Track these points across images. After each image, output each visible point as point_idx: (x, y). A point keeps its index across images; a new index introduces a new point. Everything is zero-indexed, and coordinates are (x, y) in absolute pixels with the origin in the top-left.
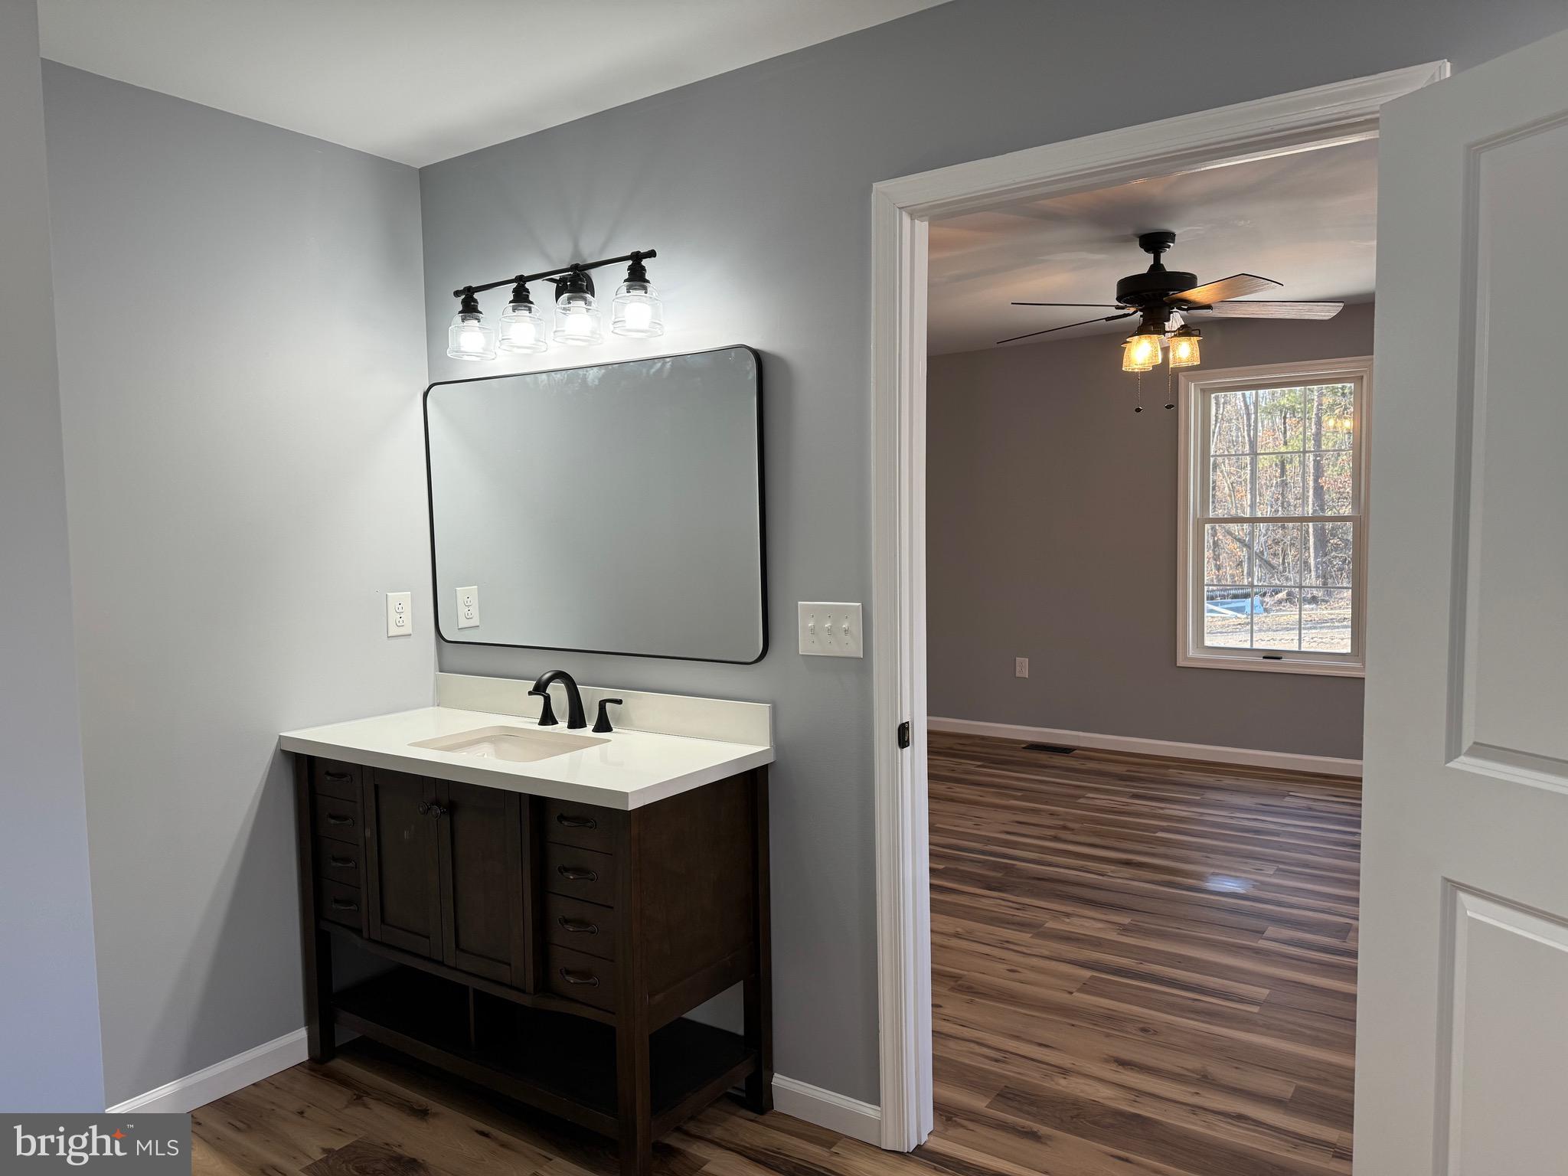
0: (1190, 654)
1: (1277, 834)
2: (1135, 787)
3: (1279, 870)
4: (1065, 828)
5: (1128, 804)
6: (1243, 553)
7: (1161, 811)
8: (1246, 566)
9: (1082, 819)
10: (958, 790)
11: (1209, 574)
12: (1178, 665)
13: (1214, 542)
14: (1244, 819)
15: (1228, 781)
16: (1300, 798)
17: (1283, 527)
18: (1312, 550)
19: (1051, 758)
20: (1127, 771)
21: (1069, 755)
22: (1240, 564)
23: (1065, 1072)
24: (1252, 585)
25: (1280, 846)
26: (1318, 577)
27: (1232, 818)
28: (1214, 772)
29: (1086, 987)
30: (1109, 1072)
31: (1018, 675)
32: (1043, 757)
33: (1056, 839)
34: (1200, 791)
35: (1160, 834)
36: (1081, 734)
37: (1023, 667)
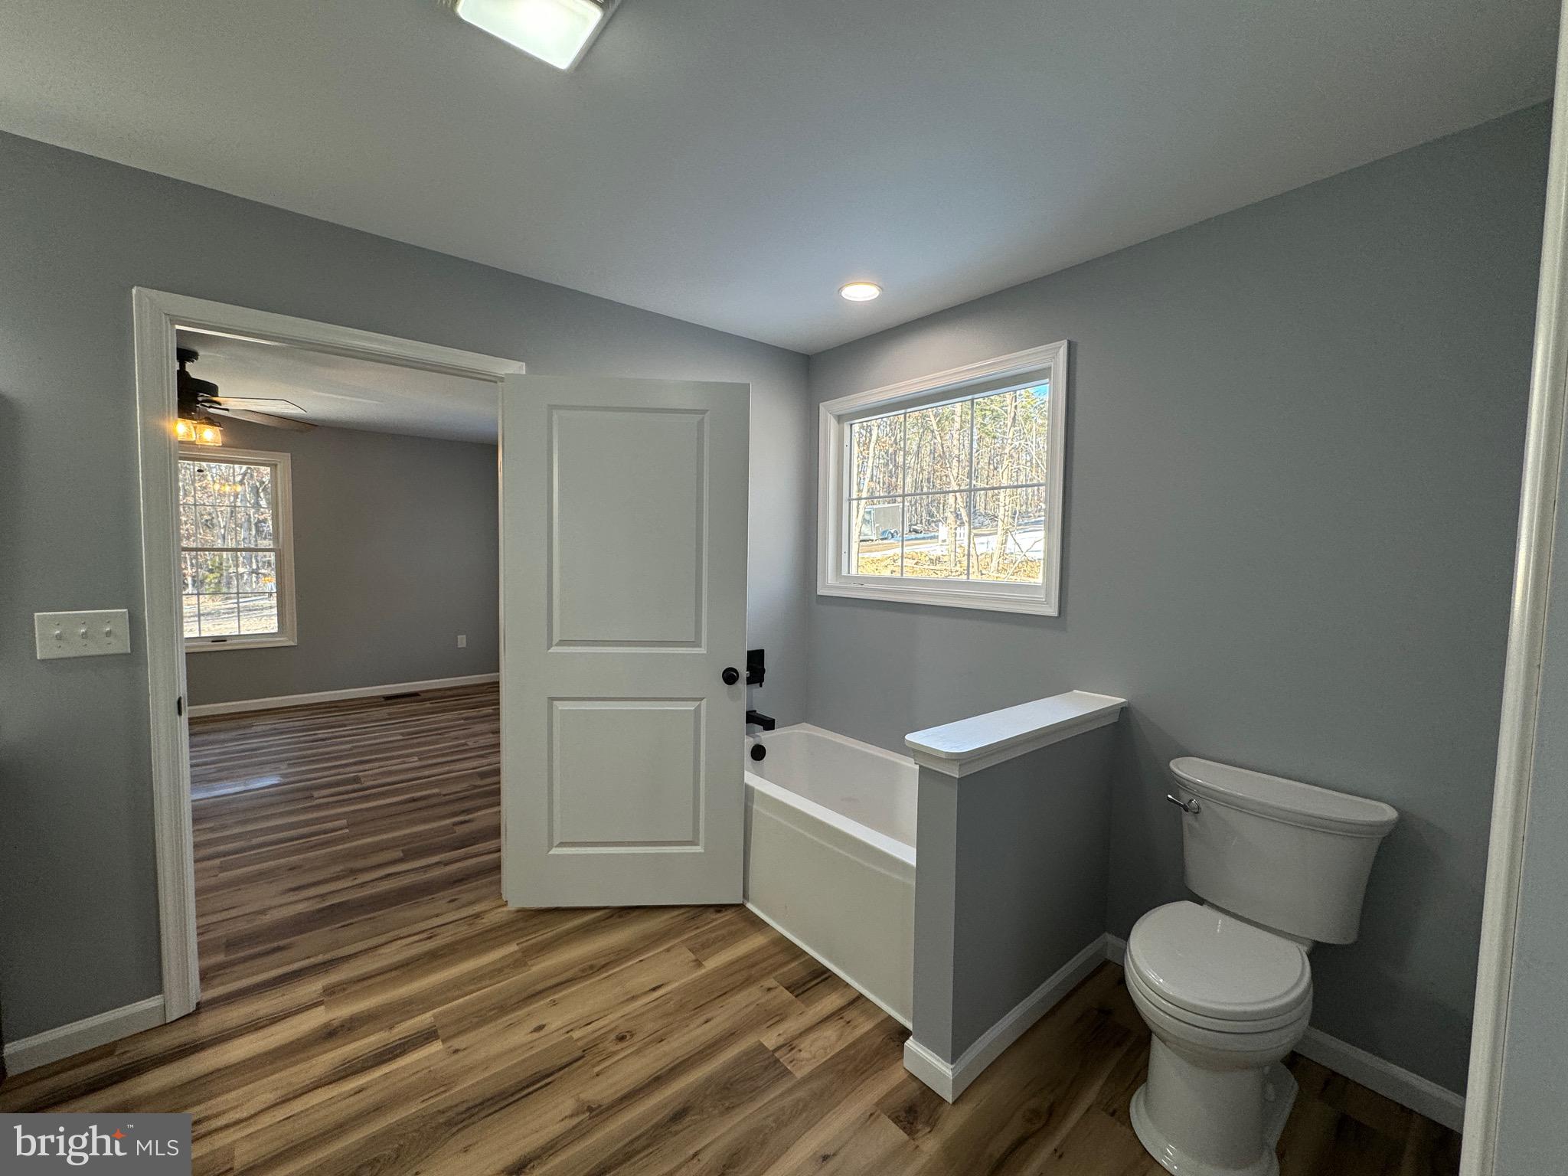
3: (289, 764)
16: (261, 725)
23: (263, 912)
29: (223, 868)
30: (293, 897)
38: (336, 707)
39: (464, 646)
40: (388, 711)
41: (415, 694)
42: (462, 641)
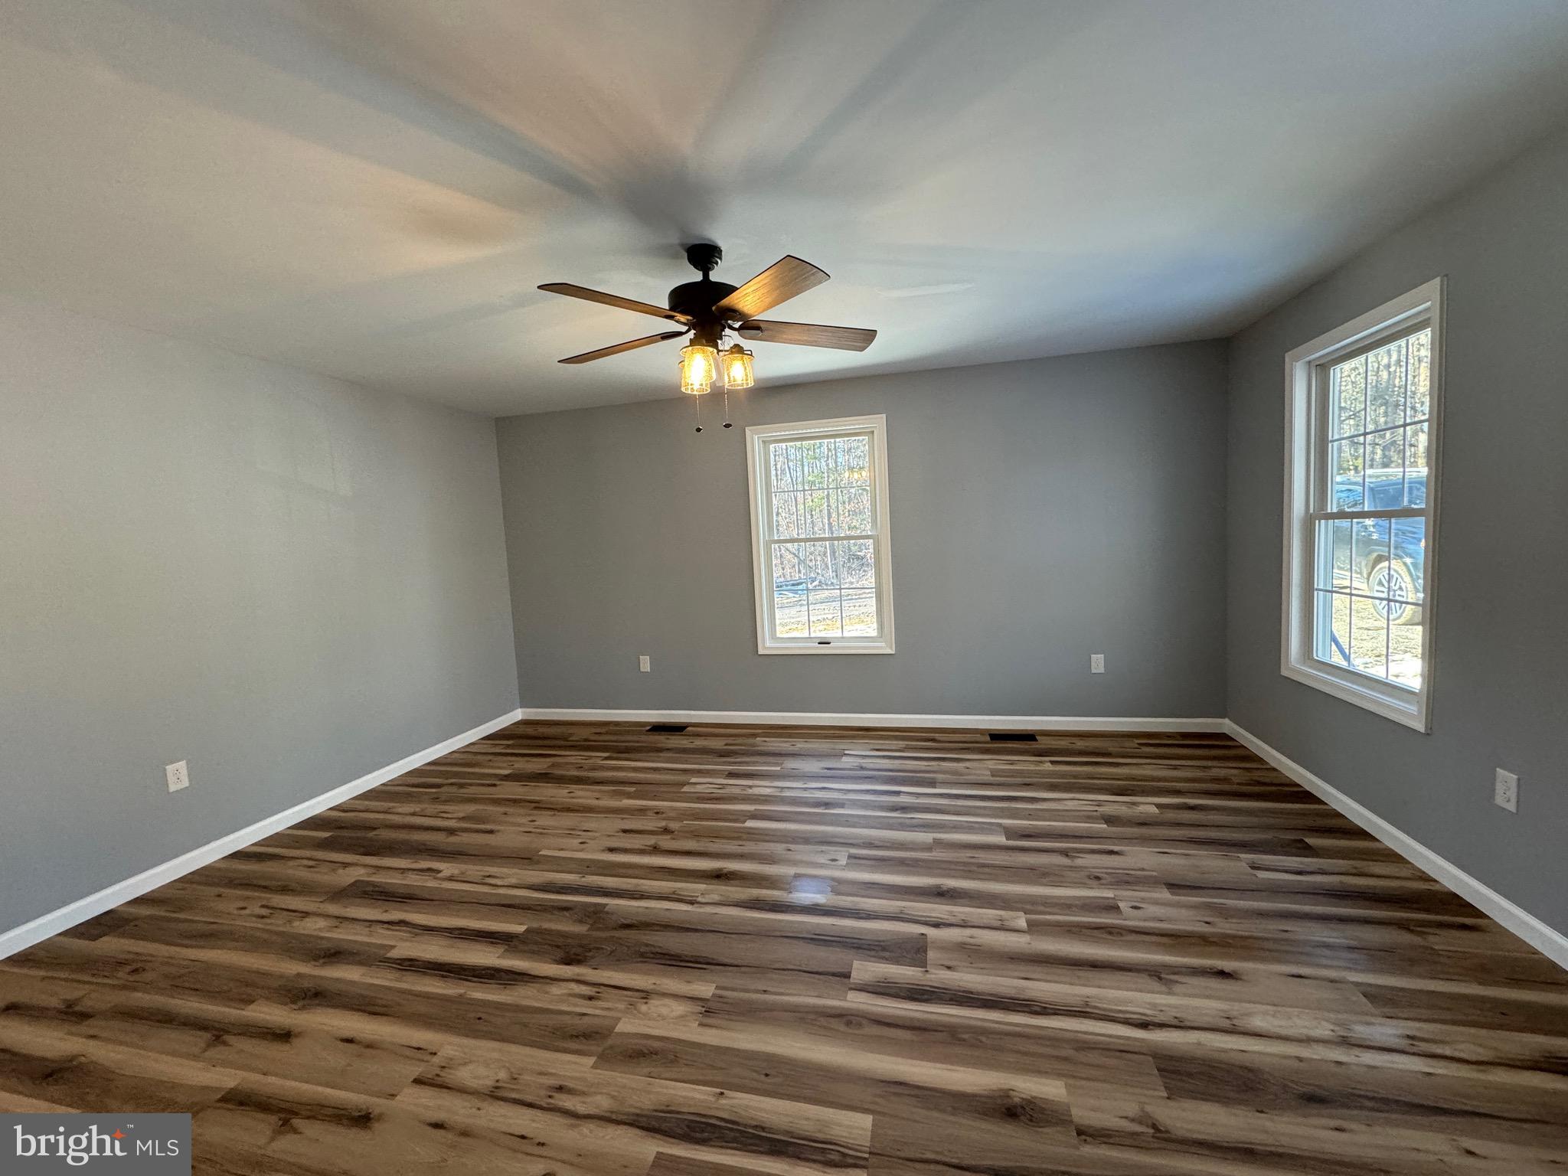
0: (767, 645)
1: (842, 805)
2: (730, 763)
3: (850, 857)
4: (666, 831)
5: (723, 787)
6: (796, 560)
7: (750, 791)
8: (797, 567)
9: (683, 815)
10: (580, 793)
11: (777, 573)
12: (759, 653)
13: (781, 555)
14: (814, 790)
15: (800, 745)
16: (853, 756)
17: (814, 545)
18: (829, 557)
19: (668, 739)
20: (726, 745)
21: (683, 733)
22: (794, 566)
24: (800, 578)
25: (848, 822)
26: (833, 572)
27: (805, 789)
28: (790, 736)
31: (642, 670)
32: (662, 740)
33: (656, 850)
34: (779, 760)
35: (750, 824)
36: (693, 712)
37: (646, 664)
38: (933, 740)
39: (1102, 670)
40: (991, 765)
41: (1028, 737)
42: (1098, 663)
